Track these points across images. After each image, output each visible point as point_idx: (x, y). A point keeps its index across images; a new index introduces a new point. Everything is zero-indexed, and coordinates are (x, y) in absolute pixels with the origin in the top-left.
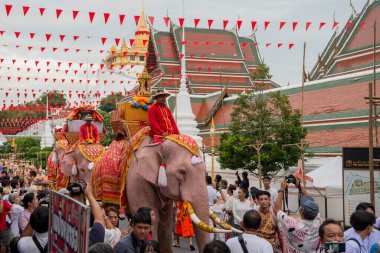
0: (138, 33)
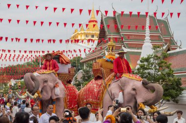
0: (90, 22)
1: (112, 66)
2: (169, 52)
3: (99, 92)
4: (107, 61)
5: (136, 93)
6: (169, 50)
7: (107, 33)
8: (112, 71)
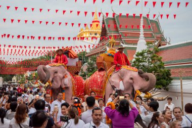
0: (93, 22)
1: (112, 60)
2: (160, 48)
3: (102, 81)
4: (108, 55)
5: (134, 82)
6: (160, 46)
7: (108, 32)
8: (112, 64)
